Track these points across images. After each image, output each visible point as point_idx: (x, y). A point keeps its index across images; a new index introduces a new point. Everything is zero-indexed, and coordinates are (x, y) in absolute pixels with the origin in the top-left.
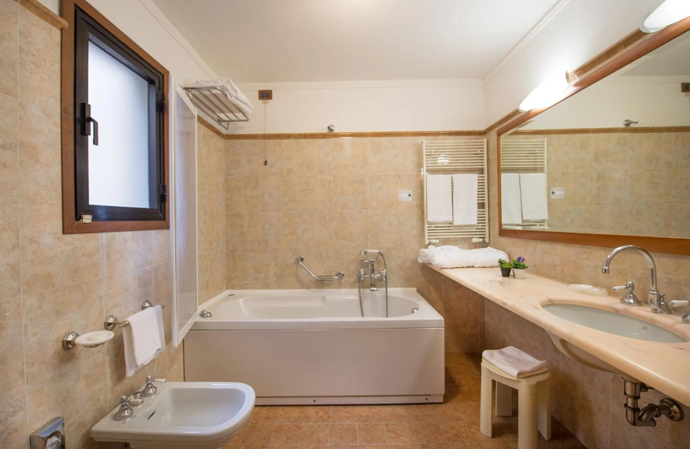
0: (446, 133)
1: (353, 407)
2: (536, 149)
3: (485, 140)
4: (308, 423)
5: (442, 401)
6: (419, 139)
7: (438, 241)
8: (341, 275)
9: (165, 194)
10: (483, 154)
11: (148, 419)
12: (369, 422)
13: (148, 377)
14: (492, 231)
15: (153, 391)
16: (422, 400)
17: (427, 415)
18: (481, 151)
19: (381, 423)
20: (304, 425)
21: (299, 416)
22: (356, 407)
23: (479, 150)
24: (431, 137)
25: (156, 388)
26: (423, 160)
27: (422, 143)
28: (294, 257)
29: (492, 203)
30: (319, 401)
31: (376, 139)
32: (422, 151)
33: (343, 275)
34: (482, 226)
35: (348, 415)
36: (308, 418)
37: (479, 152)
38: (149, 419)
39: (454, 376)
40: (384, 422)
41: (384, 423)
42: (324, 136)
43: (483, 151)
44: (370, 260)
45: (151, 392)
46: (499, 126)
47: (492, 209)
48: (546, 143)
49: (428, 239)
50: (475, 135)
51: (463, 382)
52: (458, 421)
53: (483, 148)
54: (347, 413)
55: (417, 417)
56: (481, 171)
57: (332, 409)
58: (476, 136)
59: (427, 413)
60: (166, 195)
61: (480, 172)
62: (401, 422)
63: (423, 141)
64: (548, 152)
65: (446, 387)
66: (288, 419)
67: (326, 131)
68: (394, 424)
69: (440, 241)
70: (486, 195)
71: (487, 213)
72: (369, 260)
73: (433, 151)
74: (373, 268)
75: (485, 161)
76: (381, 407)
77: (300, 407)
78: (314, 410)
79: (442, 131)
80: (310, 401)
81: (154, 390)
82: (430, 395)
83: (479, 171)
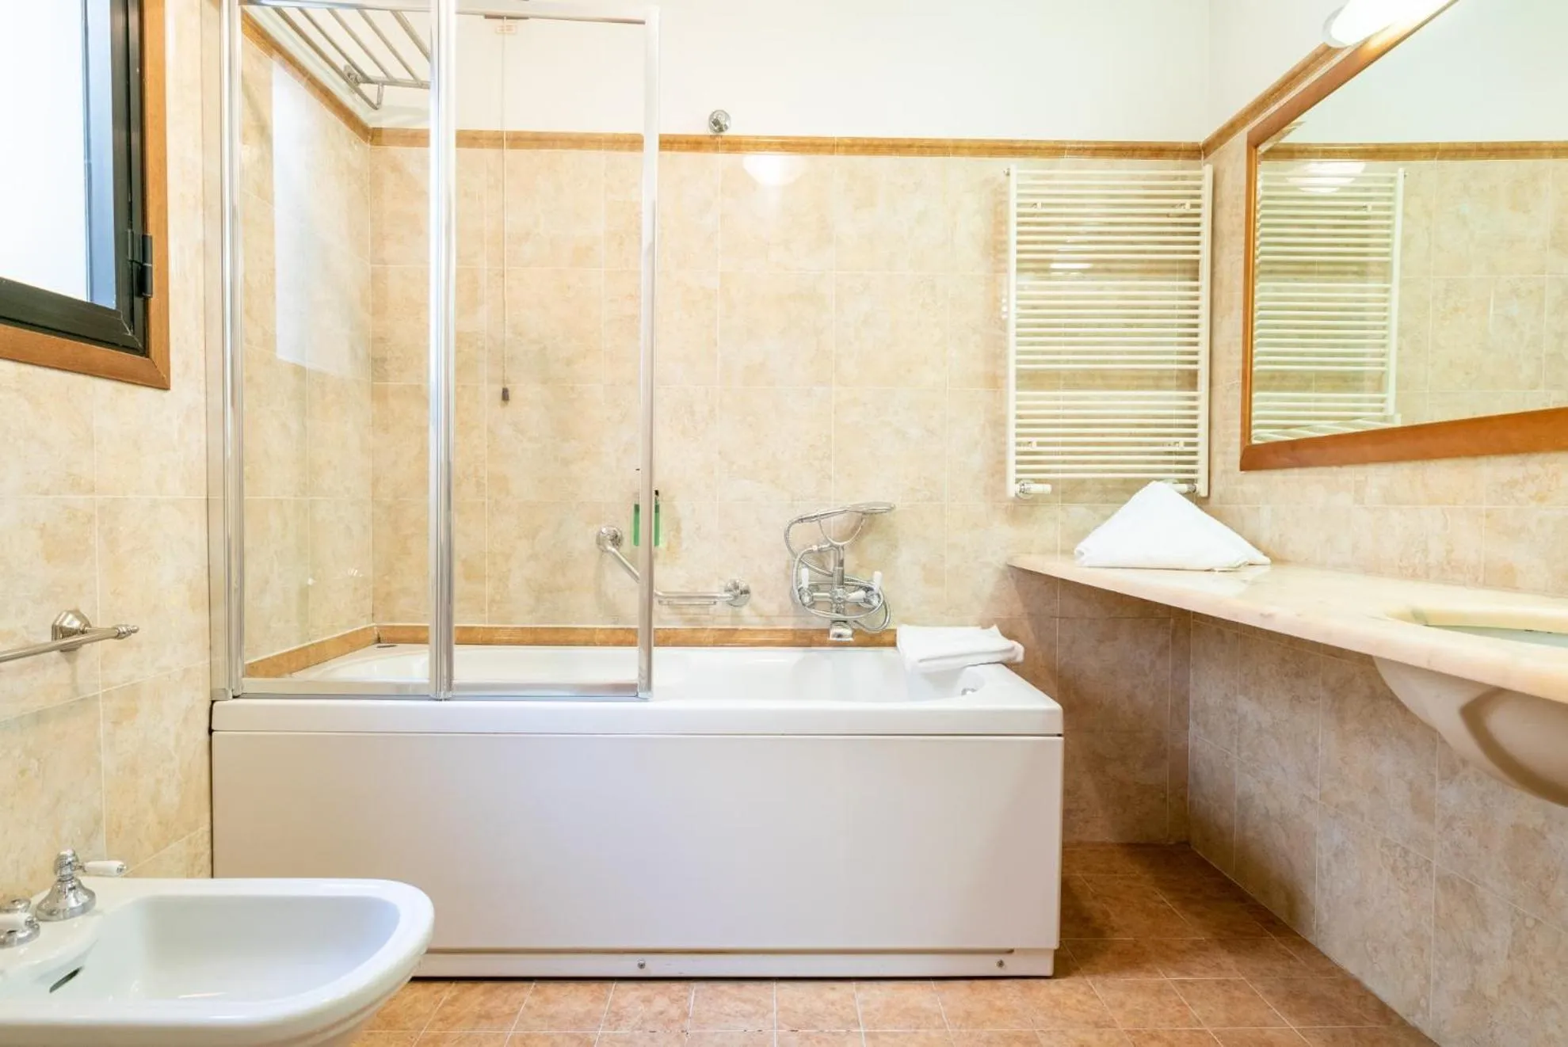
0: (1085, 149)
1: (765, 985)
2: (1370, 204)
3: (1207, 170)
4: (616, 1029)
5: (1049, 971)
6: (996, 166)
7: (1048, 488)
8: (738, 591)
9: (148, 265)
10: (1198, 215)
11: (53, 989)
12: (815, 1027)
13: (63, 853)
14: (1218, 460)
15: (77, 901)
16: (988, 966)
17: (1000, 1010)
18: (1193, 206)
19: (855, 1030)
20: (603, 1035)
21: (589, 1011)
22: (774, 985)
23: (1188, 202)
24: (1037, 161)
25: (91, 894)
26: (1006, 233)
27: (1008, 174)
28: (592, 531)
29: (1220, 370)
30: (657, 966)
31: (861, 160)
32: (1004, 203)
33: (746, 592)
34: (1187, 444)
35: (748, 1008)
36: (617, 1018)
37: (1187, 209)
38: (56, 992)
39: (1088, 904)
40: (862, 1028)
41: (862, 1031)
42: (695, 144)
43: (1198, 206)
44: (832, 546)
45: (73, 903)
46: (1254, 117)
47: (1219, 388)
48: (1400, 184)
49: (1018, 481)
50: (1176, 157)
51: (1115, 920)
52: (1101, 1030)
53: (1198, 197)
54: (745, 1001)
55: (969, 1014)
56: (1192, 270)
57: (696, 992)
58: (1180, 161)
59: (1000, 1004)
60: (151, 268)
61: (1188, 276)
62: (918, 1028)
63: (1009, 169)
64: (1406, 215)
65: (1063, 933)
66: (552, 1017)
67: (704, 129)
68: (895, 1035)
69: (1053, 491)
70: (1203, 349)
71: (1203, 403)
72: (829, 541)
73: (1039, 201)
74: (841, 568)
75: (1205, 238)
76: (854, 984)
77: (594, 986)
78: (637, 994)
79: (1071, 142)
80: (627, 966)
81: (84, 898)
82: (1011, 951)
83: (1184, 271)
